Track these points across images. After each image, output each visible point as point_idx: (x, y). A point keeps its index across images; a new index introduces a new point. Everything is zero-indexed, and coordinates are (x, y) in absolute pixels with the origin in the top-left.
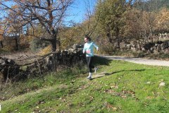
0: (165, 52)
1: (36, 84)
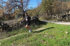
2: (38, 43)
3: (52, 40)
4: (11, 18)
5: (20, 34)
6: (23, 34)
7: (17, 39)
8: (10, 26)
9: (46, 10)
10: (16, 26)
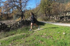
0: (68, 20)
1: (13, 33)
2: (36, 44)
3: (50, 40)
4: (9, 18)
5: (18, 35)
6: (21, 34)
7: (15, 39)
8: (8, 26)
9: (44, 11)
10: (14, 26)
